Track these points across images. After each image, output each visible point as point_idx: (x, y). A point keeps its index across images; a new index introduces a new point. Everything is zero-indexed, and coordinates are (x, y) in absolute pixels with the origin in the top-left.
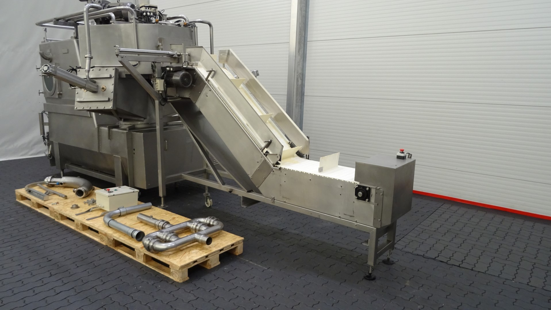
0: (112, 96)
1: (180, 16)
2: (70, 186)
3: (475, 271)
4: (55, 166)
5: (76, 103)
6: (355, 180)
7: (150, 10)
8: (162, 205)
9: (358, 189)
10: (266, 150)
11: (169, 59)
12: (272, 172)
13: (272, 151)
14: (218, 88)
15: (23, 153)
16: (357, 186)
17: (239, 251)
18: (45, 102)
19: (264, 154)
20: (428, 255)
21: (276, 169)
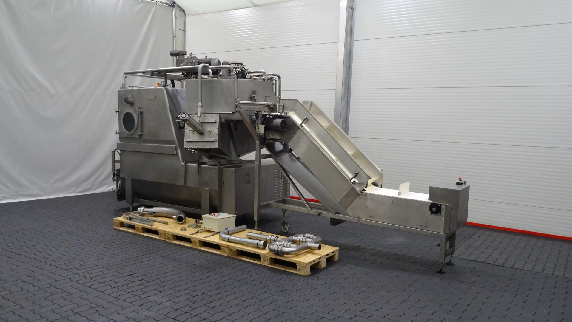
0: (217, 138)
1: (261, 71)
2: (161, 215)
3: (514, 268)
4: (125, 201)
5: (185, 143)
6: (429, 200)
7: (238, 66)
8: (256, 228)
9: (432, 206)
10: (353, 180)
11: (267, 109)
12: (359, 197)
13: (358, 180)
14: (310, 131)
15: (71, 190)
16: (431, 204)
17: (336, 258)
18: (119, 142)
19: (352, 183)
20: (478, 260)
21: (362, 195)
